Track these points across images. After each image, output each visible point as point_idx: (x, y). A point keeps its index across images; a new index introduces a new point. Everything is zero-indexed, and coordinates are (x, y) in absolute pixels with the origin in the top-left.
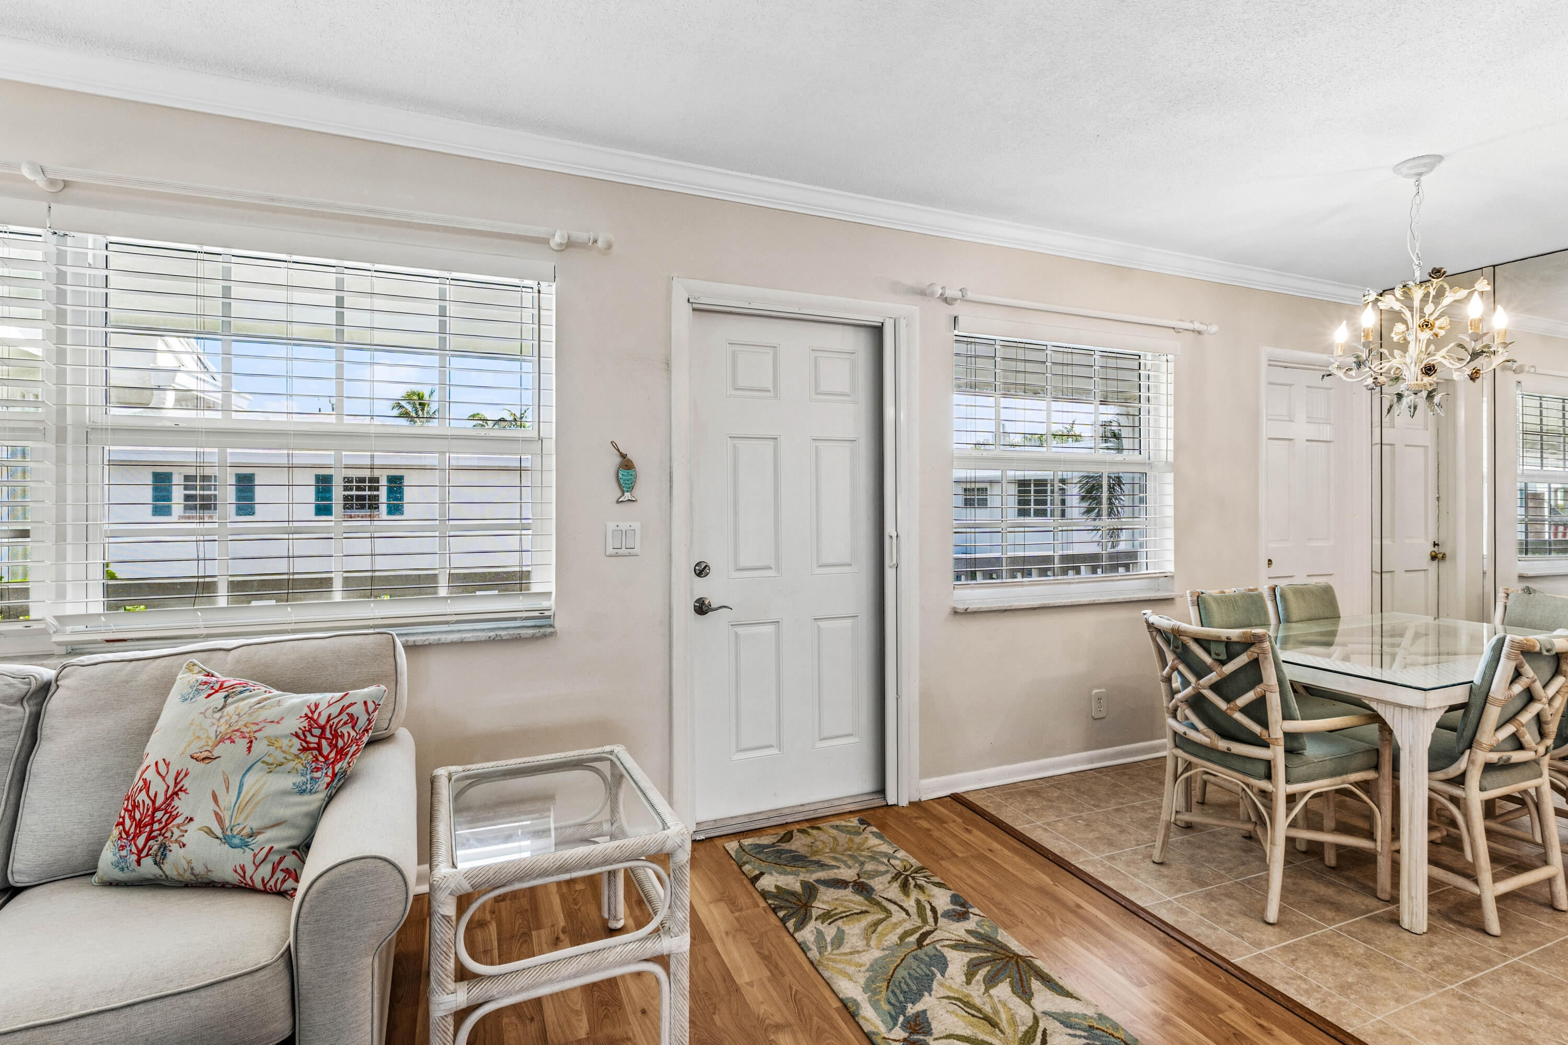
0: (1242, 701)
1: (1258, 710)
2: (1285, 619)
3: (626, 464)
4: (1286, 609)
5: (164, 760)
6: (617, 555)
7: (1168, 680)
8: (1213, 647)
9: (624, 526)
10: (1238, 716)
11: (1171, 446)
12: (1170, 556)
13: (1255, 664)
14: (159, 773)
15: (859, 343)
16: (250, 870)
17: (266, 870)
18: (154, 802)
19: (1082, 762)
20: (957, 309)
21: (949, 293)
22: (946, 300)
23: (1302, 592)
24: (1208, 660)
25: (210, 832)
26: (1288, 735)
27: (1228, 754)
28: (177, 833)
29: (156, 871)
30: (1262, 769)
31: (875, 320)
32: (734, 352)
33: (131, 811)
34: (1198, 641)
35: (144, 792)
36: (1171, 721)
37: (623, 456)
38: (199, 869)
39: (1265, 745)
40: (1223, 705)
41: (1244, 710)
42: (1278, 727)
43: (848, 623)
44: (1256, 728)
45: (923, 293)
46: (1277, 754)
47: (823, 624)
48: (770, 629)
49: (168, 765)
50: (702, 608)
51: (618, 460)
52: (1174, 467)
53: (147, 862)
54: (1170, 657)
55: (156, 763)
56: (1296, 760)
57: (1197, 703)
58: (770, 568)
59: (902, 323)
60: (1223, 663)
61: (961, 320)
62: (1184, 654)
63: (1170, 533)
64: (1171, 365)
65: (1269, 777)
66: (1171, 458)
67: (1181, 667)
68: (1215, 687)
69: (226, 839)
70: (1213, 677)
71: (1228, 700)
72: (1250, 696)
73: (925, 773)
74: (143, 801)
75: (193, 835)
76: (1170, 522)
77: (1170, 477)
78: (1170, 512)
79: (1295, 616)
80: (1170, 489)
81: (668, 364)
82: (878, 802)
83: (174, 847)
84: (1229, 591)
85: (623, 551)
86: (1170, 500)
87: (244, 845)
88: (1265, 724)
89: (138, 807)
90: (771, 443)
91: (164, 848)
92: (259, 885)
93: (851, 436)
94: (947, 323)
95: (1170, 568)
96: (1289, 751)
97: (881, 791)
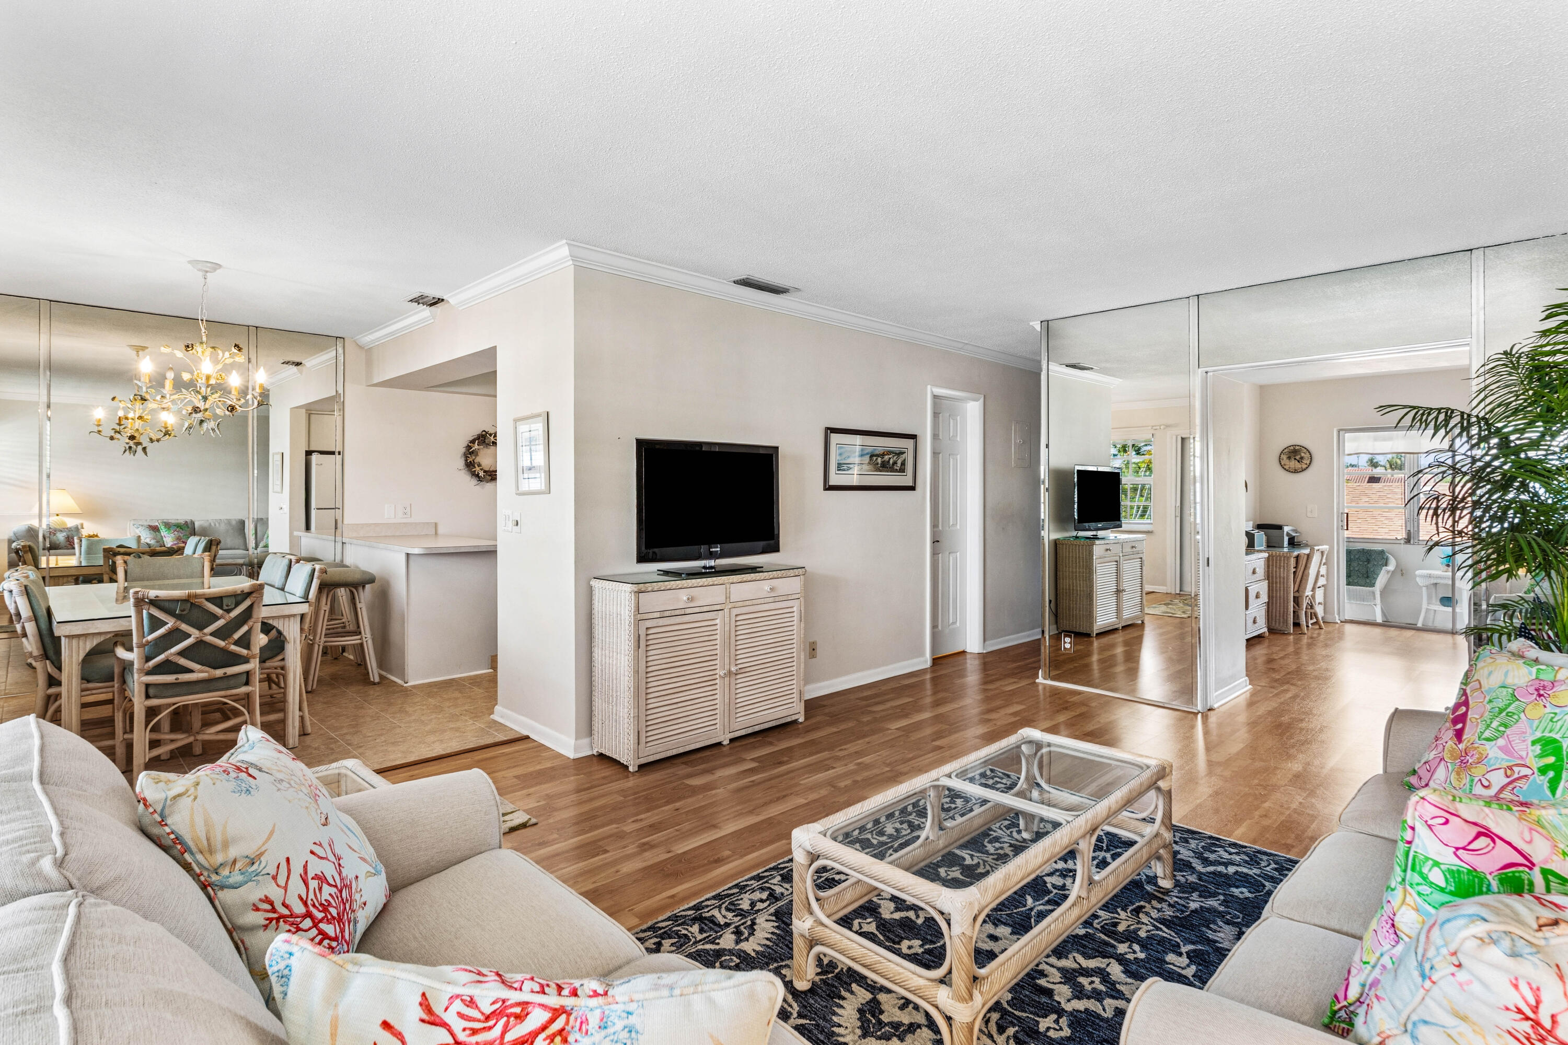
5: (315, 843)
14: (321, 858)
18: (336, 886)
33: (326, 916)
35: (325, 886)
49: (320, 845)
55: (312, 852)
74: (330, 894)
89: (330, 904)
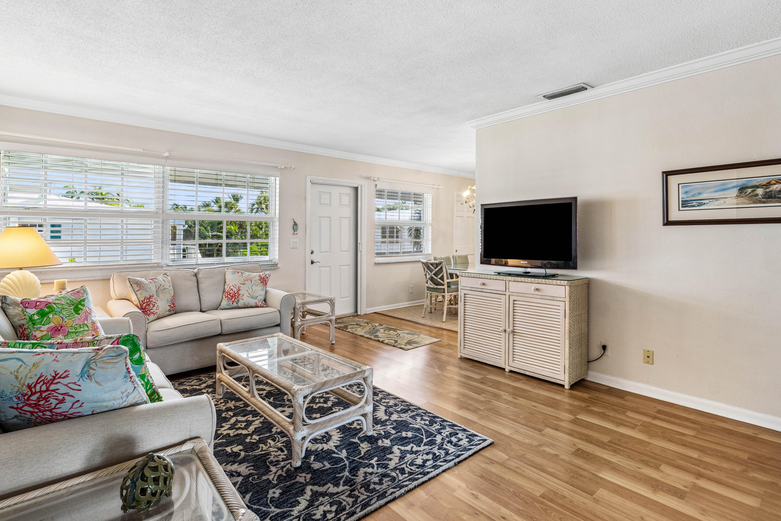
0: (439, 276)
1: (442, 278)
2: (455, 263)
3: (295, 224)
4: (456, 261)
6: (293, 248)
7: (426, 275)
8: (434, 265)
9: (295, 240)
10: (439, 280)
11: (431, 219)
12: (430, 249)
13: (441, 268)
15: (351, 192)
16: (258, 303)
17: (260, 303)
19: (407, 304)
20: (376, 183)
21: (375, 179)
22: (374, 180)
23: (460, 257)
24: (433, 268)
25: (249, 297)
26: (448, 283)
27: (437, 289)
28: (241, 297)
29: (236, 305)
30: (443, 290)
31: (356, 186)
32: (320, 194)
34: (431, 264)
36: (426, 285)
37: (295, 222)
38: (246, 303)
39: (443, 285)
40: (435, 278)
41: (440, 278)
42: (446, 281)
43: (348, 266)
44: (442, 282)
45: (368, 178)
46: (445, 287)
47: (342, 267)
48: (328, 268)
50: (312, 263)
51: (293, 223)
52: (431, 225)
53: (235, 304)
54: (426, 269)
56: (449, 288)
57: (432, 279)
58: (328, 252)
59: (363, 187)
60: (436, 268)
61: (378, 185)
62: (428, 268)
63: (430, 243)
64: (431, 197)
65: (444, 292)
66: (431, 222)
67: (428, 271)
68: (434, 274)
69: (252, 298)
70: (434, 272)
71: (437, 277)
72: (441, 275)
73: (367, 307)
75: (244, 297)
76: (430, 239)
77: (430, 227)
78: (430, 237)
79: (457, 263)
80: (430, 231)
81: (305, 198)
82: (356, 314)
83: (241, 300)
84: (442, 257)
85: (295, 247)
86: (430, 234)
87: (256, 299)
88: (443, 281)
90: (329, 218)
91: (238, 300)
92: (259, 306)
93: (349, 216)
94: (374, 186)
95: (430, 252)
96: (448, 287)
97: (356, 312)
